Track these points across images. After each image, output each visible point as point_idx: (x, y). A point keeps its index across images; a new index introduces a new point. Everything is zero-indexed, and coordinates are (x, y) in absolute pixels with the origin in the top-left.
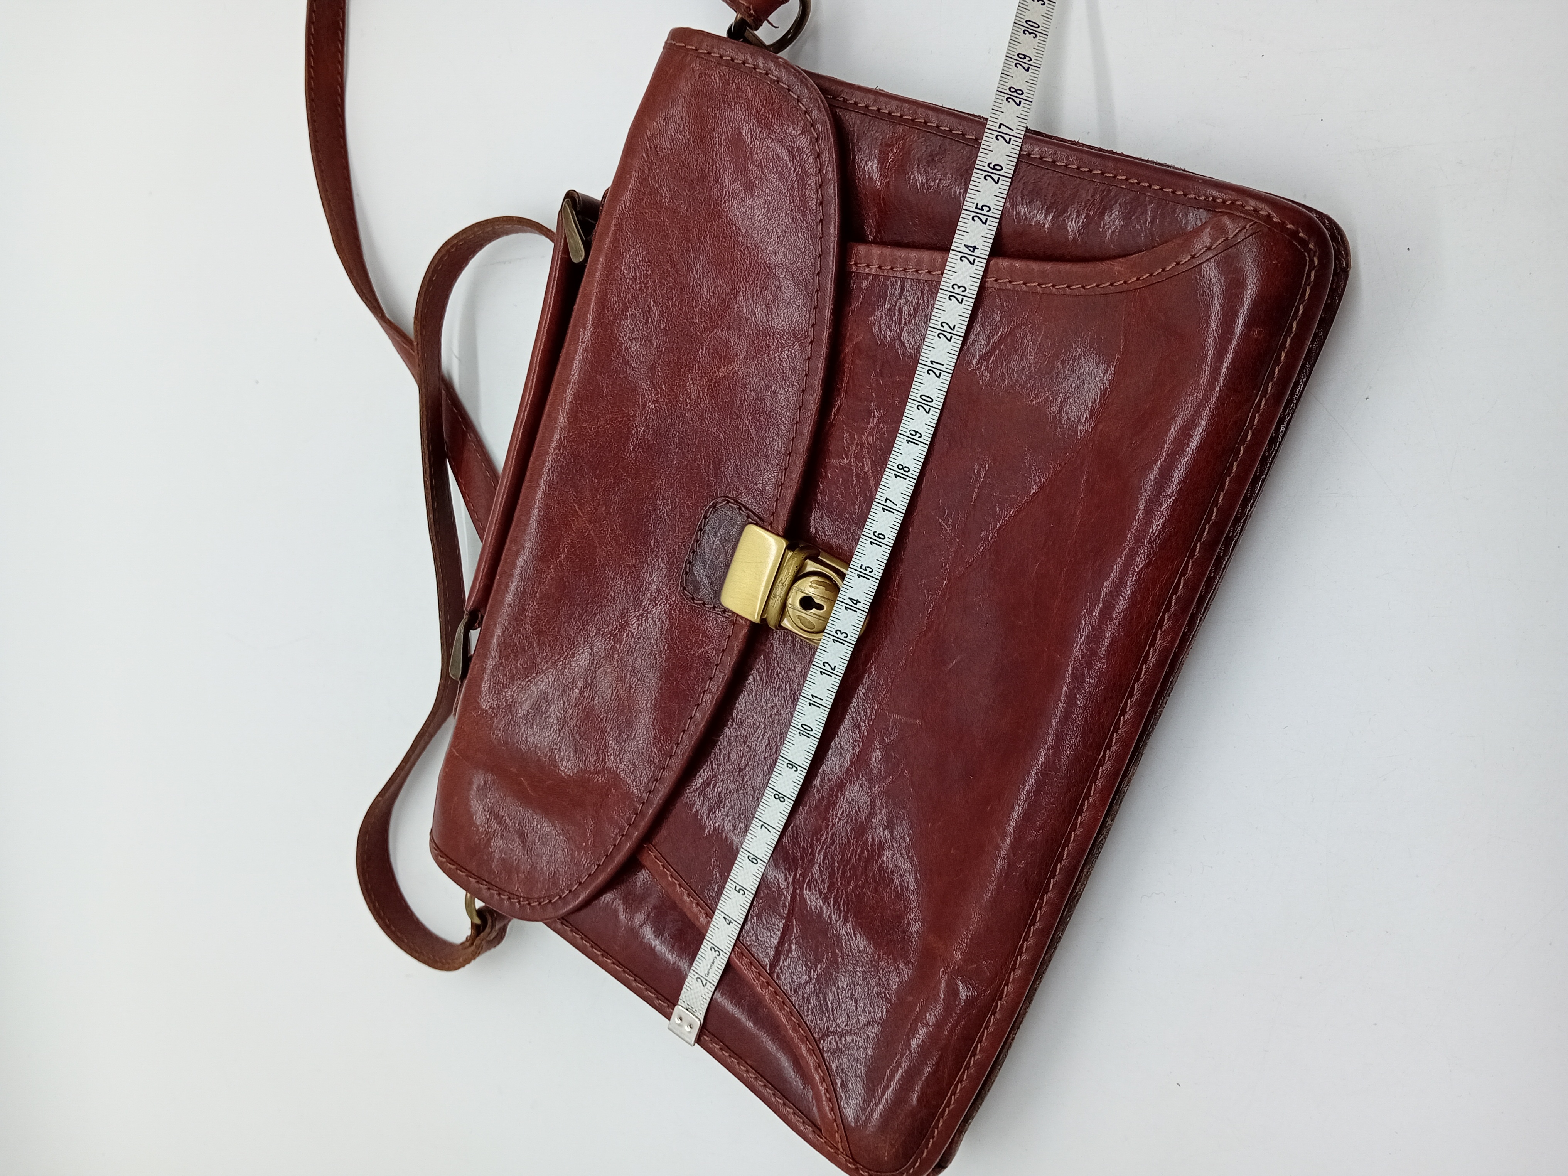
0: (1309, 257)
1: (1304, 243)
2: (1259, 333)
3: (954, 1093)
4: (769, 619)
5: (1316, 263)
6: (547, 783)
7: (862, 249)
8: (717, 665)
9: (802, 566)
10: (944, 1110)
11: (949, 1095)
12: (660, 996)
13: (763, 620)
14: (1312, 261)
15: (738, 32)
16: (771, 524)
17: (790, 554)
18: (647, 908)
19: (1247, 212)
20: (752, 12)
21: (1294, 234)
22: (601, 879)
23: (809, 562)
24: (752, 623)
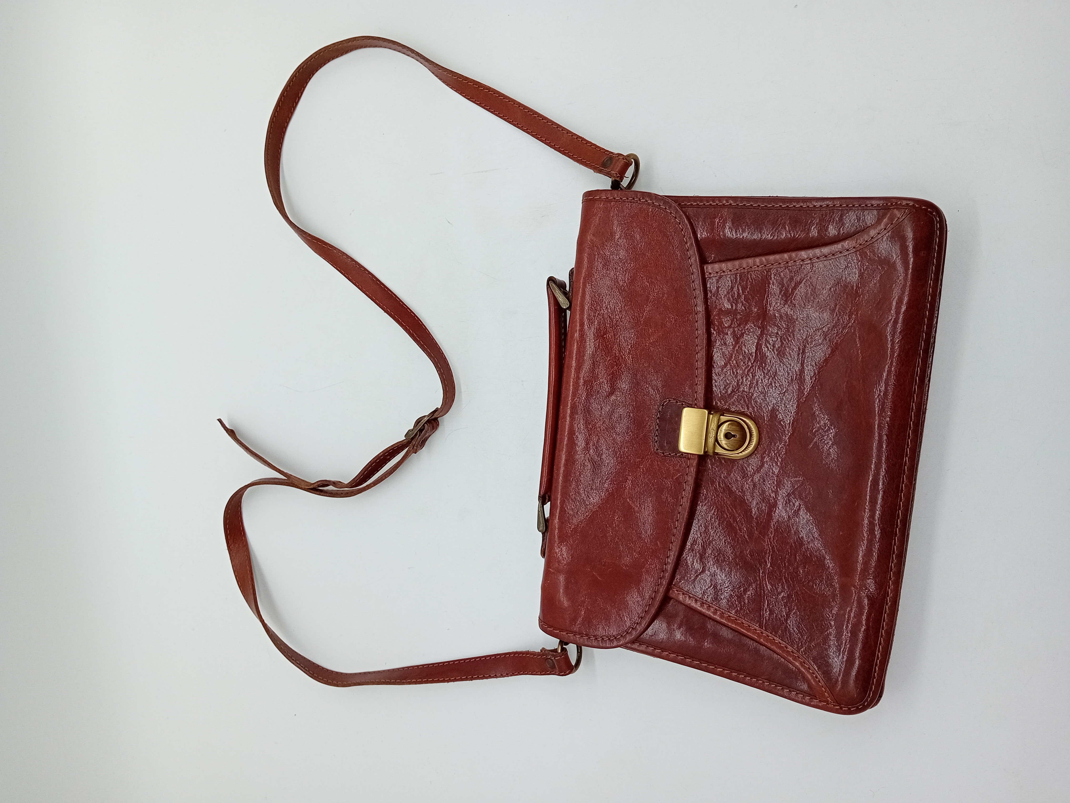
0: (935, 218)
1: (931, 213)
2: (924, 253)
3: (879, 651)
4: (709, 451)
5: (938, 220)
6: (608, 571)
7: (710, 267)
8: (685, 482)
9: (719, 420)
10: (877, 662)
11: (877, 653)
12: (702, 662)
13: (705, 452)
14: (936, 219)
15: (616, 185)
16: (696, 404)
17: (711, 416)
18: (679, 620)
19: (903, 206)
20: (618, 175)
21: (926, 210)
22: (653, 611)
23: (721, 417)
24: (699, 456)
